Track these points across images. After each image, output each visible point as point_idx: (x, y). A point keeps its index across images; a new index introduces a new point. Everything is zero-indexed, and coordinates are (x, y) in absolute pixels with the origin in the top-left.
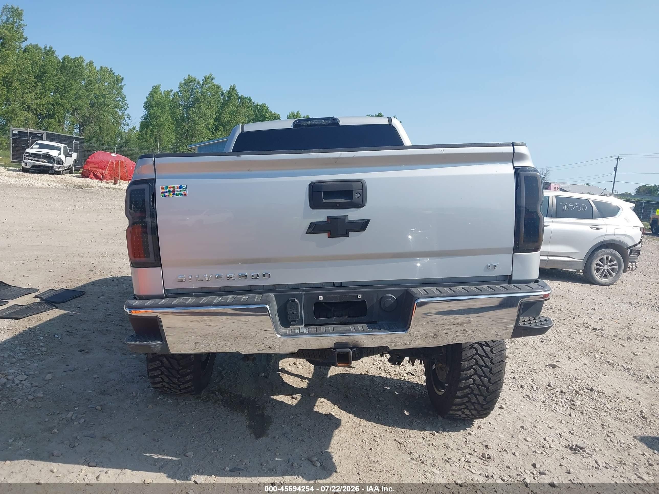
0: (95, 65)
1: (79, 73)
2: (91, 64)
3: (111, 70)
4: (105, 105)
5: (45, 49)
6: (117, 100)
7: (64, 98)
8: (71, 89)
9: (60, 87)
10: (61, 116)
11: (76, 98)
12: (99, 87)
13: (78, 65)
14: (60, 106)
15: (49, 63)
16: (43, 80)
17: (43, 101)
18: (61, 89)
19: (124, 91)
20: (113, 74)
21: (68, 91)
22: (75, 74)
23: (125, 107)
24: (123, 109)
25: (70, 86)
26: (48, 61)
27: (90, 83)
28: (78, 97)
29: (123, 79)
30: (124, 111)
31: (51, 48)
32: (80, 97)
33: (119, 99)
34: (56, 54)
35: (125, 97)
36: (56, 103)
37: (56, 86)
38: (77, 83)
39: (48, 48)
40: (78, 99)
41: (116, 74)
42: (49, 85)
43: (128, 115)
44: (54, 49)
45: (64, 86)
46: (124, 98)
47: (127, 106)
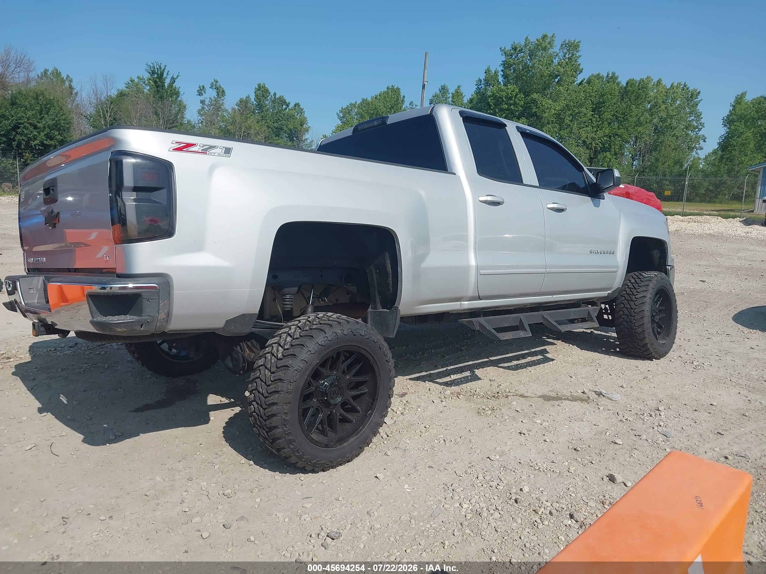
0: (664, 82)
1: (643, 96)
2: (659, 82)
3: (685, 86)
4: (671, 128)
5: (607, 76)
6: (690, 120)
7: (621, 127)
8: (631, 116)
9: (619, 115)
10: (617, 147)
11: (637, 125)
12: (666, 108)
13: (642, 87)
14: (617, 137)
15: (609, 91)
16: (601, 111)
17: (600, 134)
18: (620, 117)
19: (700, 108)
20: (688, 89)
21: (627, 119)
22: (637, 98)
23: (700, 126)
24: (697, 130)
25: (630, 113)
26: (608, 89)
27: (656, 105)
28: (639, 124)
29: (699, 93)
30: (698, 132)
31: (614, 74)
32: (641, 123)
33: (693, 118)
34: (619, 80)
35: (701, 114)
36: (613, 134)
37: (614, 115)
38: (639, 108)
39: (610, 75)
40: (639, 126)
41: (691, 89)
42: (607, 115)
43: (703, 136)
44: (616, 75)
45: (623, 114)
46: (698, 116)
47: (703, 125)
